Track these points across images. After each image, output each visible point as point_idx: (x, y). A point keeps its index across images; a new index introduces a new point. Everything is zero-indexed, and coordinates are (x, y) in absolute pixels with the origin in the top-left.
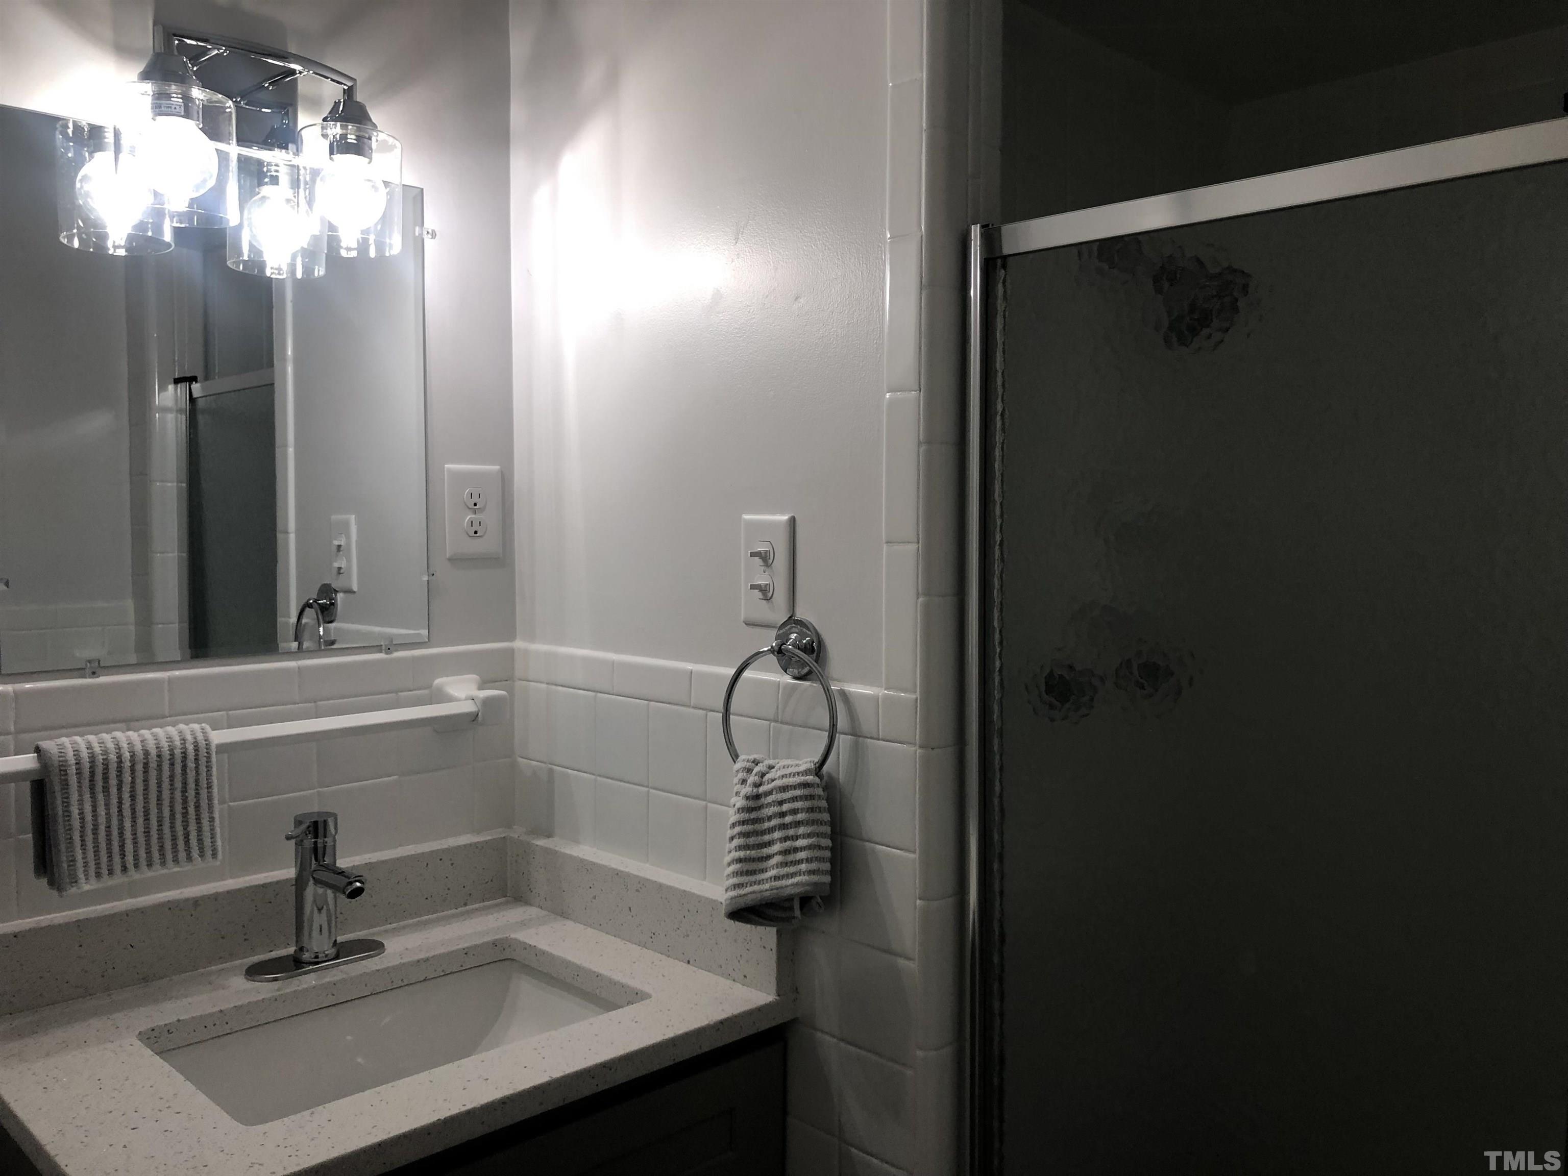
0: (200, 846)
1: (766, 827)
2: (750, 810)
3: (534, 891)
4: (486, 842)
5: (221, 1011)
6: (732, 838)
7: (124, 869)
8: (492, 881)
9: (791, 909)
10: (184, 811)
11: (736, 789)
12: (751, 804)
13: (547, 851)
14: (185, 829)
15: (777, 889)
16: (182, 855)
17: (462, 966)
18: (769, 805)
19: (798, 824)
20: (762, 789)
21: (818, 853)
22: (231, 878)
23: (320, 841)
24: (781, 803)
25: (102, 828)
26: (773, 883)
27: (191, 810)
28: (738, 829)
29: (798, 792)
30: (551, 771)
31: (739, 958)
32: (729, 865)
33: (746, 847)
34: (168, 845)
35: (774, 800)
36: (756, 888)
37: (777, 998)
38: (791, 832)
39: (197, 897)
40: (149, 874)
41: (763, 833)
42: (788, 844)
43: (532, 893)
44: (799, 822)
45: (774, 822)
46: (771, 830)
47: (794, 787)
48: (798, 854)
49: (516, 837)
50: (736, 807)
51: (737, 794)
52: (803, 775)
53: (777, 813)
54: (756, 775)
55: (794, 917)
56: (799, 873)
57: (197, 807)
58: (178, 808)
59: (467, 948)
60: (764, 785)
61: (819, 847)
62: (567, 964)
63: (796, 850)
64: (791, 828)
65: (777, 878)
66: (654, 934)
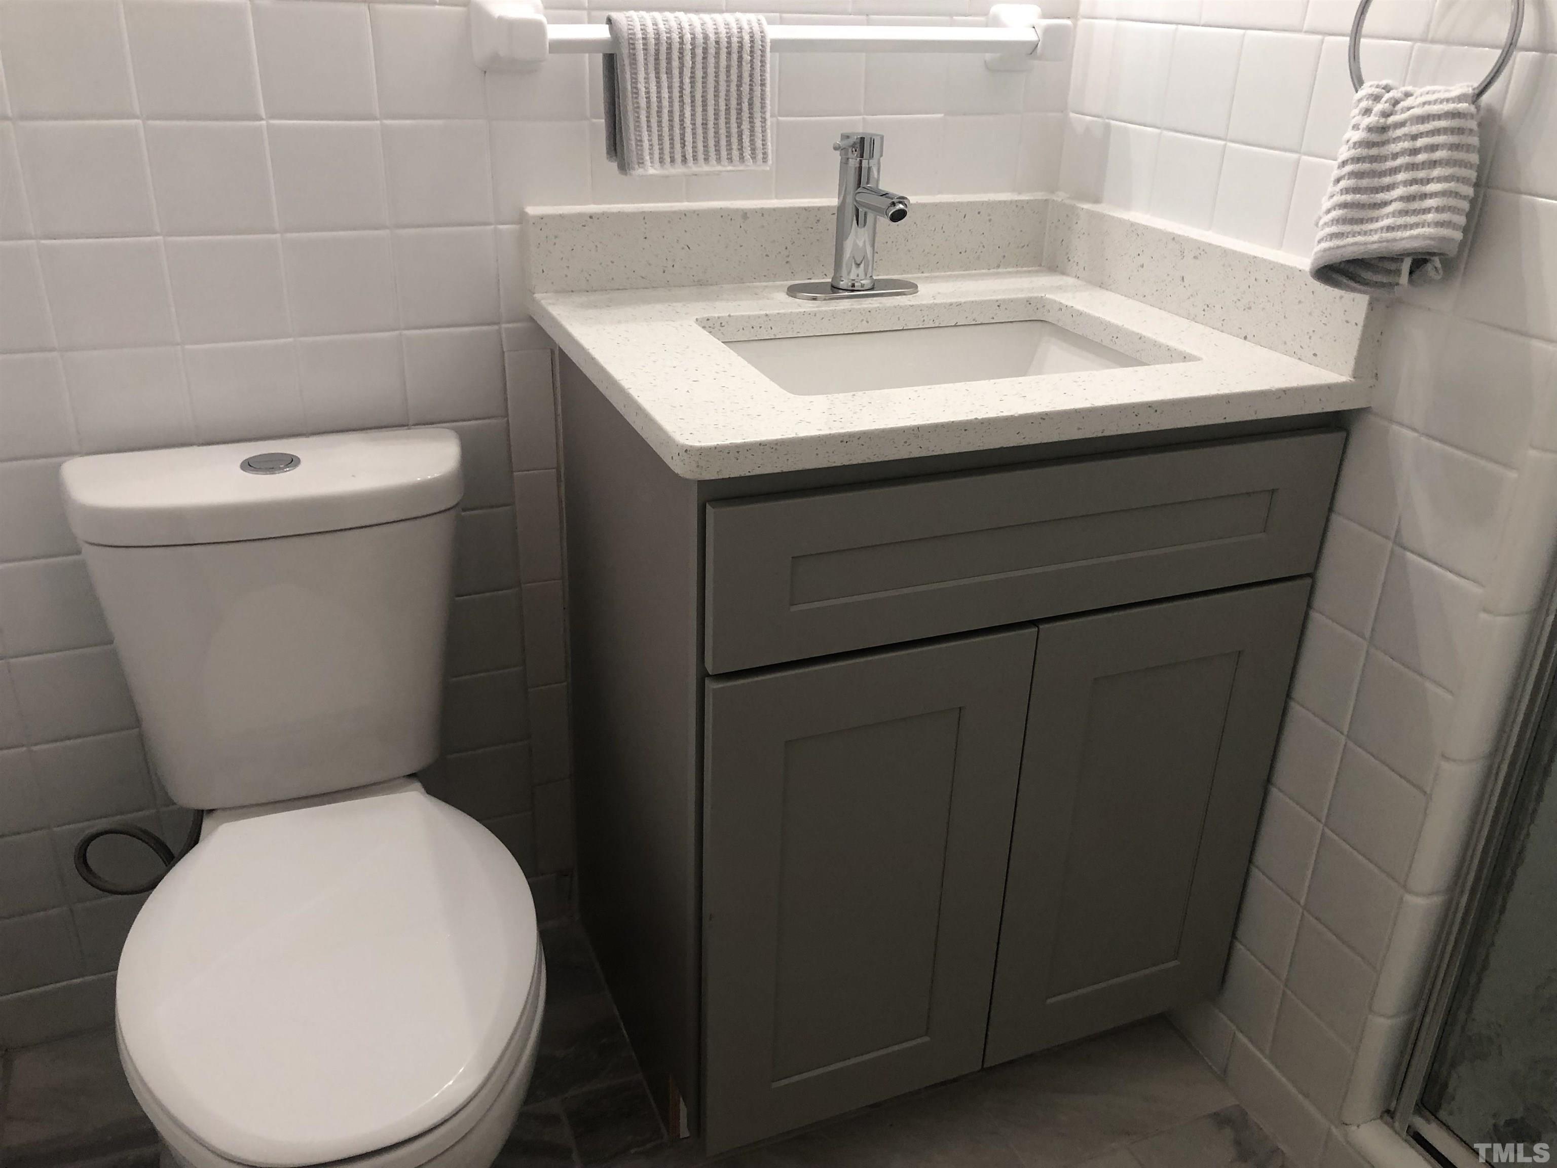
0: (752, 146)
1: (1387, 167)
2: (1369, 144)
3: (1072, 260)
4: (1028, 202)
5: (767, 315)
6: (1338, 181)
7: (684, 159)
8: (1028, 245)
9: (1398, 272)
10: (739, 107)
11: (1354, 122)
12: (1375, 137)
13: (1092, 215)
14: (739, 127)
15: (1388, 241)
16: (735, 153)
17: (993, 318)
18: (1398, 139)
19: (1434, 164)
20: (1391, 120)
21: (1452, 202)
22: (777, 198)
23: (865, 163)
24: (1414, 137)
25: (665, 111)
26: (1384, 235)
27: (745, 106)
28: (1349, 168)
29: (1443, 124)
30: (1108, 127)
31: (1311, 333)
32: (1328, 211)
33: (1356, 190)
34: (723, 142)
35: (1407, 132)
36: (1359, 239)
37: (1352, 379)
38: (1421, 174)
39: (746, 209)
40: (706, 168)
41: (1382, 174)
42: (1414, 189)
43: (1070, 262)
44: (1435, 162)
45: (1400, 161)
46: (1395, 171)
47: (1438, 117)
48: (1425, 201)
49: (1060, 200)
50: (1351, 142)
51: (1356, 127)
52: (1454, 102)
53: (1406, 150)
54: (1386, 103)
55: (1397, 284)
56: (1423, 224)
57: (751, 105)
58: (734, 103)
59: (1000, 300)
60: (1396, 114)
61: (1457, 195)
62: (1106, 326)
63: (1424, 196)
64: (1423, 169)
65: (1389, 229)
66: (1208, 306)
